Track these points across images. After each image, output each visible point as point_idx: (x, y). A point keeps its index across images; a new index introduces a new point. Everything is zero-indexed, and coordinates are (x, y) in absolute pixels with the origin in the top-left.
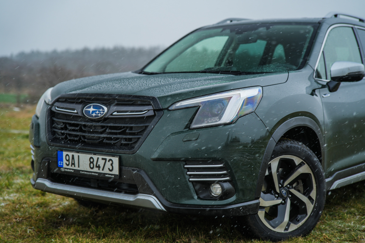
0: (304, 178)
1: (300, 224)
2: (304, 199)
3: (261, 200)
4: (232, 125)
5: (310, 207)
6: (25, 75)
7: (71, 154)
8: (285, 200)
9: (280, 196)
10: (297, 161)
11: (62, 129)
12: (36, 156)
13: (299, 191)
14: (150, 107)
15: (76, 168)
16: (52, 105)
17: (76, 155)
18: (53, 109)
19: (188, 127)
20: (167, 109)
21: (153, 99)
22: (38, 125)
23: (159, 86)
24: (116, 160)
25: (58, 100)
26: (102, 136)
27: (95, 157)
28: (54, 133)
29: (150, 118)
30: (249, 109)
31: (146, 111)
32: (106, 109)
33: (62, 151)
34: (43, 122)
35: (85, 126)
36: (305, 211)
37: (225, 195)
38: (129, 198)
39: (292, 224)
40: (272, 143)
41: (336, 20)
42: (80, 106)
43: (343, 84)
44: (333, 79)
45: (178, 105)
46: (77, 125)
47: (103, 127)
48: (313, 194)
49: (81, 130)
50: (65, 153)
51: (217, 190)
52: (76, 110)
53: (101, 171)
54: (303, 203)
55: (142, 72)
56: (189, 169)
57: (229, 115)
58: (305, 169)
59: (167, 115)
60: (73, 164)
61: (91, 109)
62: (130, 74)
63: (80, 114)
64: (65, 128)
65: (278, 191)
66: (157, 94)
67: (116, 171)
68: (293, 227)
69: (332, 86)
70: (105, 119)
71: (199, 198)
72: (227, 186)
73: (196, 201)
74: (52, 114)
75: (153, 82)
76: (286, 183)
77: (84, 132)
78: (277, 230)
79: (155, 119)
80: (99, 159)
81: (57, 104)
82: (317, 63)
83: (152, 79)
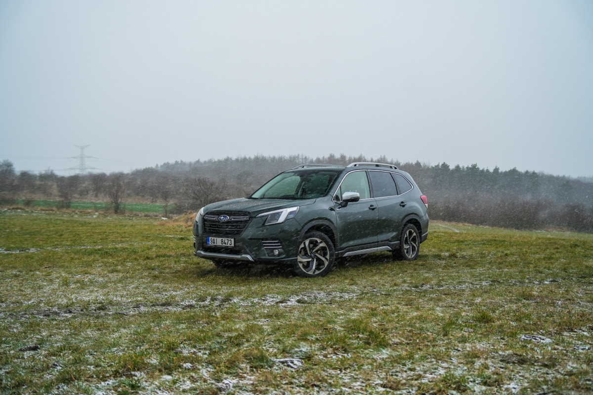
0: (323, 249)
1: (321, 271)
2: (323, 259)
3: (298, 257)
4: (282, 224)
5: (326, 263)
6: (171, 186)
7: (213, 238)
8: (313, 259)
9: (311, 257)
10: (319, 241)
11: (209, 227)
12: (197, 240)
13: (321, 255)
14: (248, 216)
15: (215, 244)
16: (204, 216)
17: (215, 238)
18: (205, 218)
19: (264, 224)
20: (255, 217)
21: (249, 213)
22: (197, 226)
23: (253, 207)
24: (233, 240)
25: (207, 214)
26: (227, 229)
27: (224, 239)
28: (205, 229)
29: (246, 221)
30: (292, 216)
31: (245, 218)
32: (228, 217)
33: (209, 237)
34: (200, 224)
35: (219, 225)
36: (324, 264)
37: (280, 254)
38: (239, 257)
39: (317, 271)
40: (303, 232)
41: (355, 168)
42: (217, 216)
43: (349, 203)
44: (344, 201)
45: (260, 215)
46: (215, 225)
47: (227, 225)
48: (328, 257)
49: (218, 227)
50: (210, 238)
51: (276, 252)
52: (215, 218)
53: (226, 245)
54: (323, 261)
55: (250, 198)
56: (264, 243)
57: (281, 219)
58: (323, 245)
59: (254, 219)
60: (214, 243)
61: (222, 218)
62: (244, 199)
63: (217, 220)
64: (210, 227)
65: (309, 255)
66: (251, 210)
67: (233, 245)
68: (317, 272)
69: (343, 204)
70: (228, 222)
71: (268, 256)
72: (281, 250)
73: (267, 257)
74: (204, 220)
75: (255, 203)
76: (314, 251)
77: (219, 228)
78: (309, 273)
79: (250, 221)
80: (225, 240)
81: (206, 215)
82: (336, 192)
83: (256, 201)
